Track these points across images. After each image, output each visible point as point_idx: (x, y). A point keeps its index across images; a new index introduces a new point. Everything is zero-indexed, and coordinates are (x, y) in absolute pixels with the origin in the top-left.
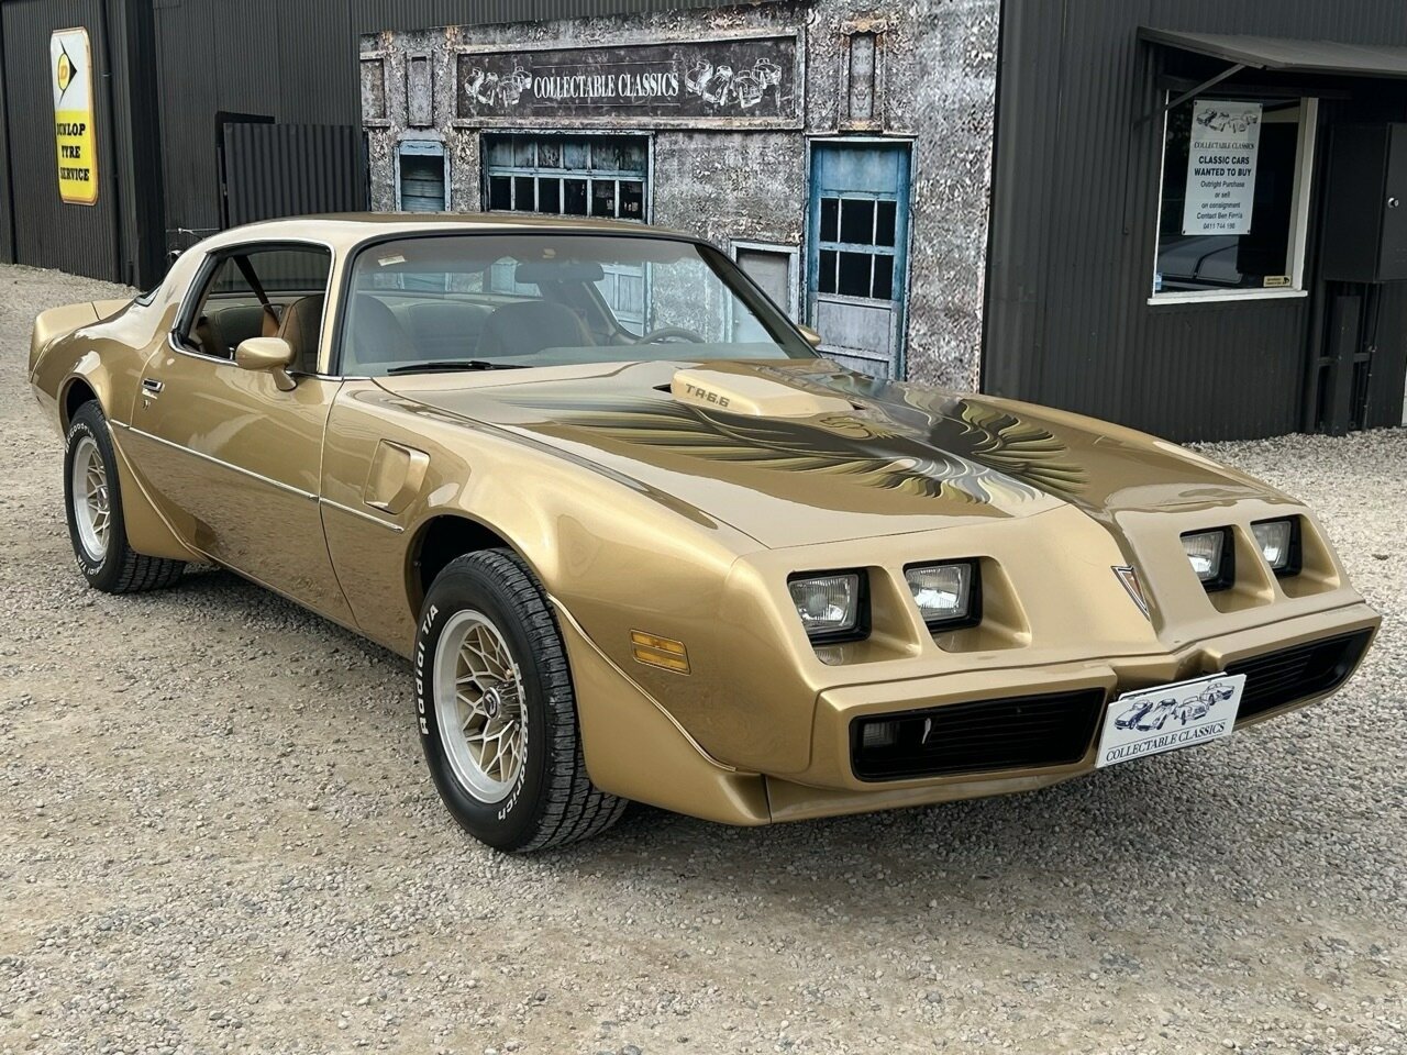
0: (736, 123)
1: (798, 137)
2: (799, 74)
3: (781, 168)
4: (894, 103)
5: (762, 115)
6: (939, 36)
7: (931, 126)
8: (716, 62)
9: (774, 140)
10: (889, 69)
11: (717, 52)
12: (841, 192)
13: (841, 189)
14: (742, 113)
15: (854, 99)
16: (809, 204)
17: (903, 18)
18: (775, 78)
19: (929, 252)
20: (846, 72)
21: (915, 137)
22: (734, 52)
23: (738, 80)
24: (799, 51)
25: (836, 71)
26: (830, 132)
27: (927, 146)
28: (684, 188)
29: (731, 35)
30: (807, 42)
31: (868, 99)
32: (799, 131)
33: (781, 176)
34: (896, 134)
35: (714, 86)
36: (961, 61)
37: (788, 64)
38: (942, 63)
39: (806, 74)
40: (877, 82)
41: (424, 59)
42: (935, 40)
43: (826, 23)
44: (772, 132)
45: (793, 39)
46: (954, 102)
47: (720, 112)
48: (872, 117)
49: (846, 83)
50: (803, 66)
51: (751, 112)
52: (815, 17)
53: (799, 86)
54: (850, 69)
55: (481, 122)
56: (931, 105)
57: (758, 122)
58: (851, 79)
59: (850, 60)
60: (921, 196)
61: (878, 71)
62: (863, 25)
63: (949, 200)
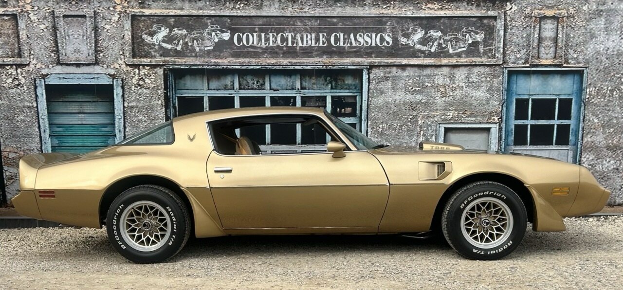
0: (445, 61)
1: (497, 68)
2: (499, 36)
3: (483, 84)
4: (571, 51)
5: (467, 57)
6: (604, 20)
7: (597, 62)
8: (427, 29)
9: (476, 70)
10: (568, 35)
11: (429, 23)
12: (530, 95)
13: (531, 93)
14: (451, 56)
15: (542, 49)
16: (506, 103)
17: (579, 11)
18: (479, 37)
19: (596, 121)
20: (536, 36)
21: (586, 68)
22: (444, 24)
23: (447, 38)
24: (499, 24)
25: (529, 35)
26: (524, 65)
27: (594, 71)
28: (397, 97)
29: (442, 13)
30: (505, 20)
31: (553, 49)
32: (499, 65)
33: (484, 89)
34: (572, 65)
35: (424, 41)
36: (619, 32)
37: (490, 32)
38: (606, 33)
39: (505, 36)
40: (559, 41)
41: (84, 16)
42: (602, 22)
43: (521, 11)
44: (476, 65)
45: (495, 18)
46: (613, 51)
47: (430, 55)
48: (555, 57)
49: (536, 41)
50: (502, 33)
51: (459, 55)
52: (512, 8)
53: (499, 42)
54: (539, 34)
55: (165, 61)
56: (598, 53)
57: (463, 60)
58: (540, 40)
59: (540, 30)
60: (590, 95)
61: (560, 36)
62: (550, 13)
63: (610, 96)
